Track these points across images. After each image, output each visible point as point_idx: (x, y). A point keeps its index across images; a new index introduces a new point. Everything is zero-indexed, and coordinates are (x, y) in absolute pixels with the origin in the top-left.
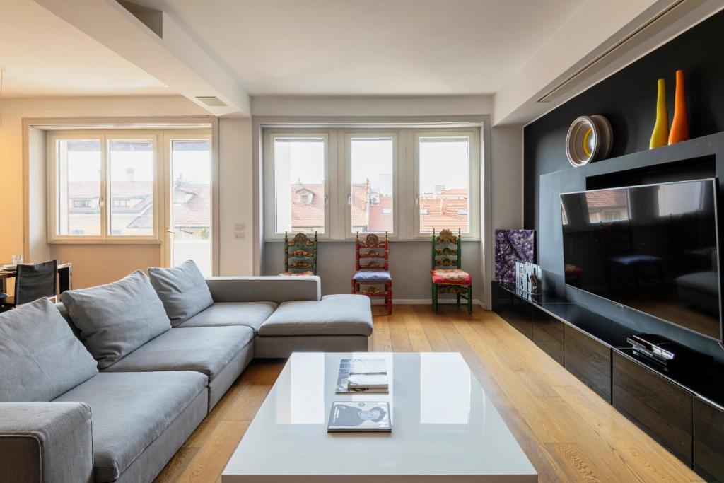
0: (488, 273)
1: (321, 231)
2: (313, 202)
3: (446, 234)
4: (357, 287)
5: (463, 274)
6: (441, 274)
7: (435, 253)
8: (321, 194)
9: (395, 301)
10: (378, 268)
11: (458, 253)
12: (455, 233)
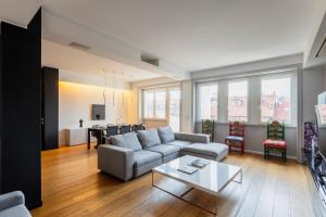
0: (300, 144)
1: (216, 119)
2: (241, 105)
3: (276, 123)
4: (226, 141)
5: (282, 143)
6: (270, 141)
7: (268, 131)
8: (245, 101)
9: (246, 151)
10: (239, 136)
11: (283, 132)
12: (281, 122)
